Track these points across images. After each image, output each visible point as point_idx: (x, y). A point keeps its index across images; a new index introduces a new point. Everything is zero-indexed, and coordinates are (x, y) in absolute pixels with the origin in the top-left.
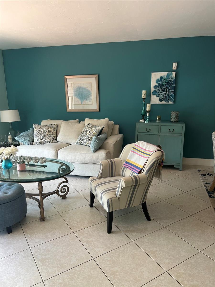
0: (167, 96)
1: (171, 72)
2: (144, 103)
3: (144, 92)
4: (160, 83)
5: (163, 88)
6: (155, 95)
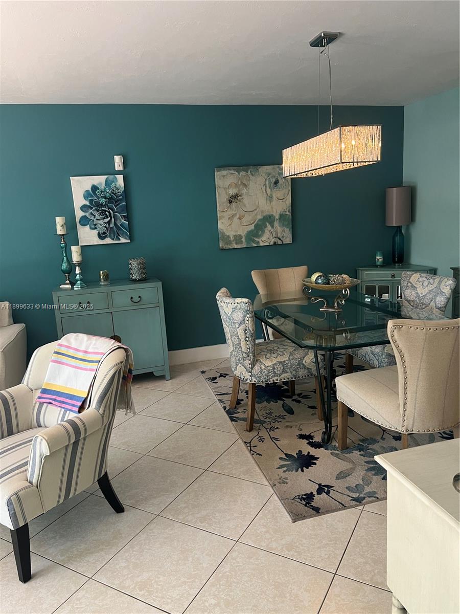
0: (113, 227)
1: (112, 176)
2: (63, 244)
3: (59, 220)
4: (93, 200)
5: (102, 210)
6: (86, 226)
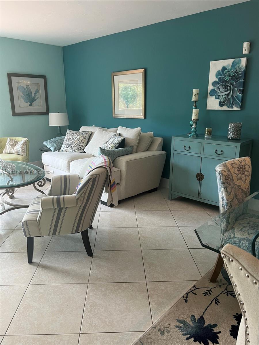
0: (230, 98)
1: (238, 59)
2: (194, 108)
4: (221, 77)
6: (213, 97)
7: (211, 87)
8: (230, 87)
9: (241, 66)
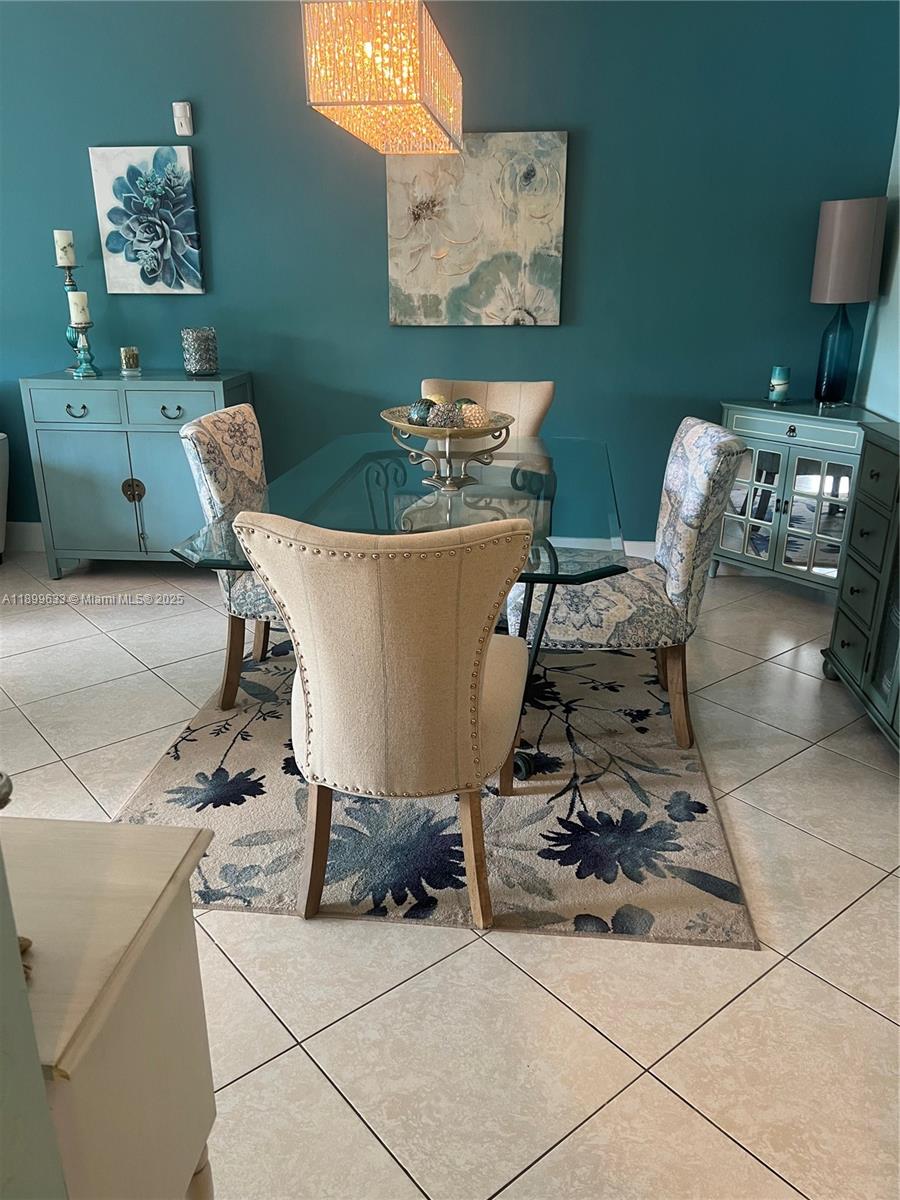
0: (169, 259)
1: (166, 148)
2: (69, 288)
4: (130, 198)
5: (149, 221)
6: (119, 254)
7: (106, 227)
8: (162, 227)
9: (178, 170)
